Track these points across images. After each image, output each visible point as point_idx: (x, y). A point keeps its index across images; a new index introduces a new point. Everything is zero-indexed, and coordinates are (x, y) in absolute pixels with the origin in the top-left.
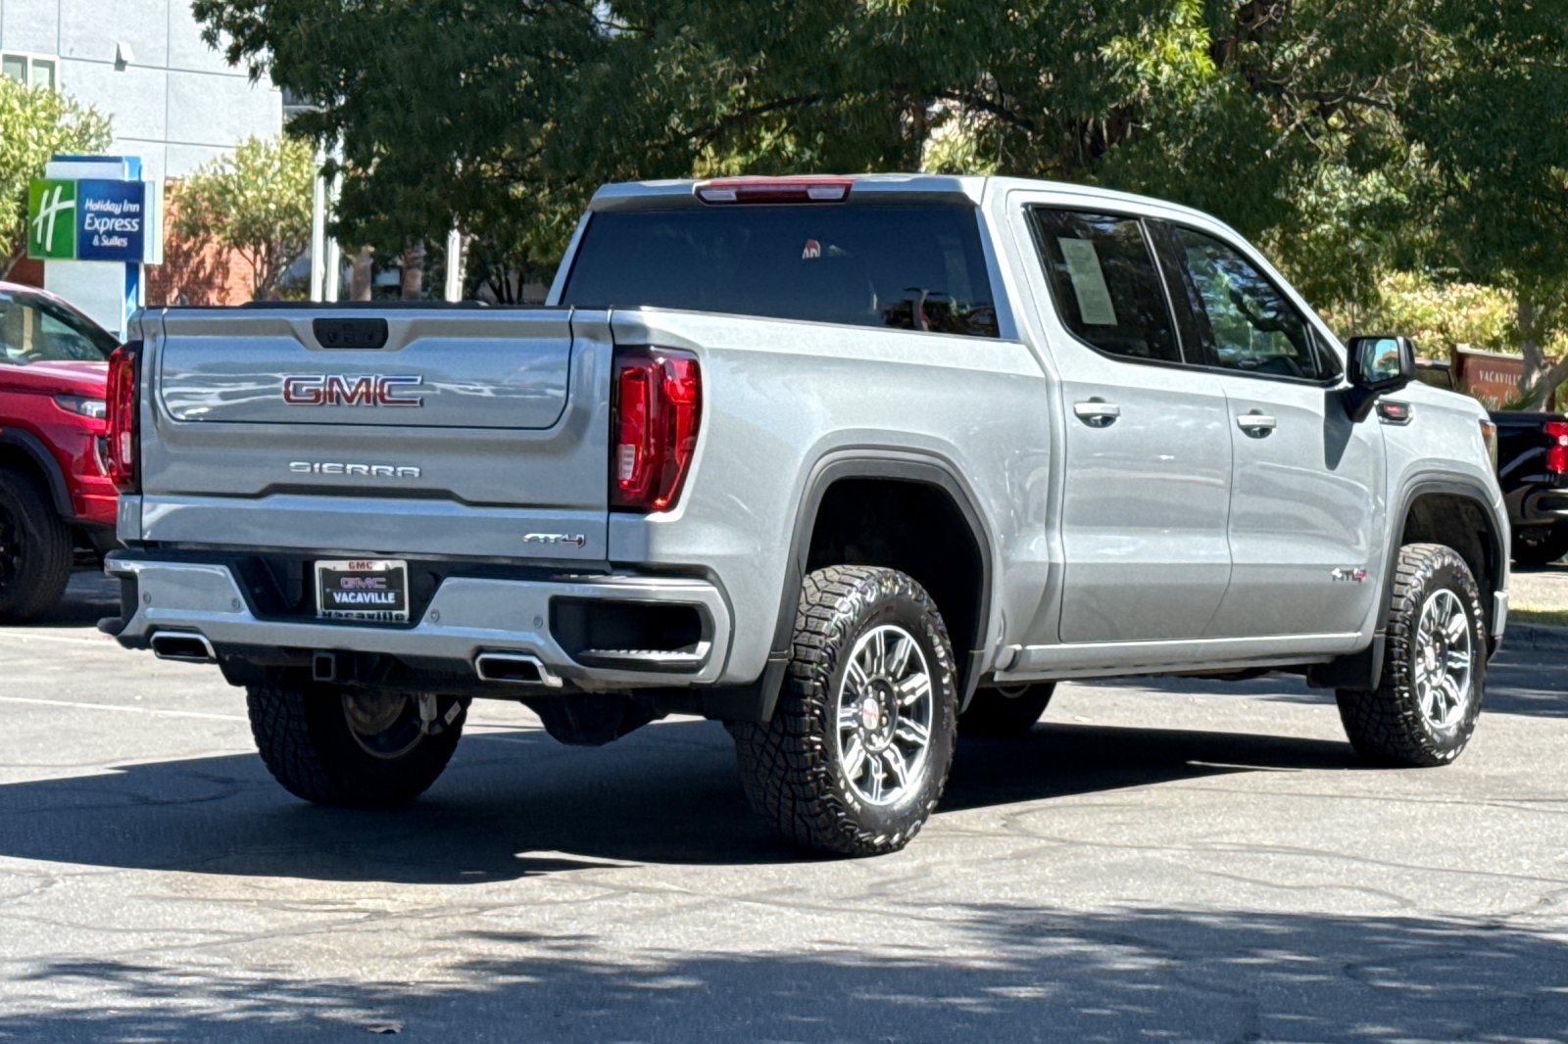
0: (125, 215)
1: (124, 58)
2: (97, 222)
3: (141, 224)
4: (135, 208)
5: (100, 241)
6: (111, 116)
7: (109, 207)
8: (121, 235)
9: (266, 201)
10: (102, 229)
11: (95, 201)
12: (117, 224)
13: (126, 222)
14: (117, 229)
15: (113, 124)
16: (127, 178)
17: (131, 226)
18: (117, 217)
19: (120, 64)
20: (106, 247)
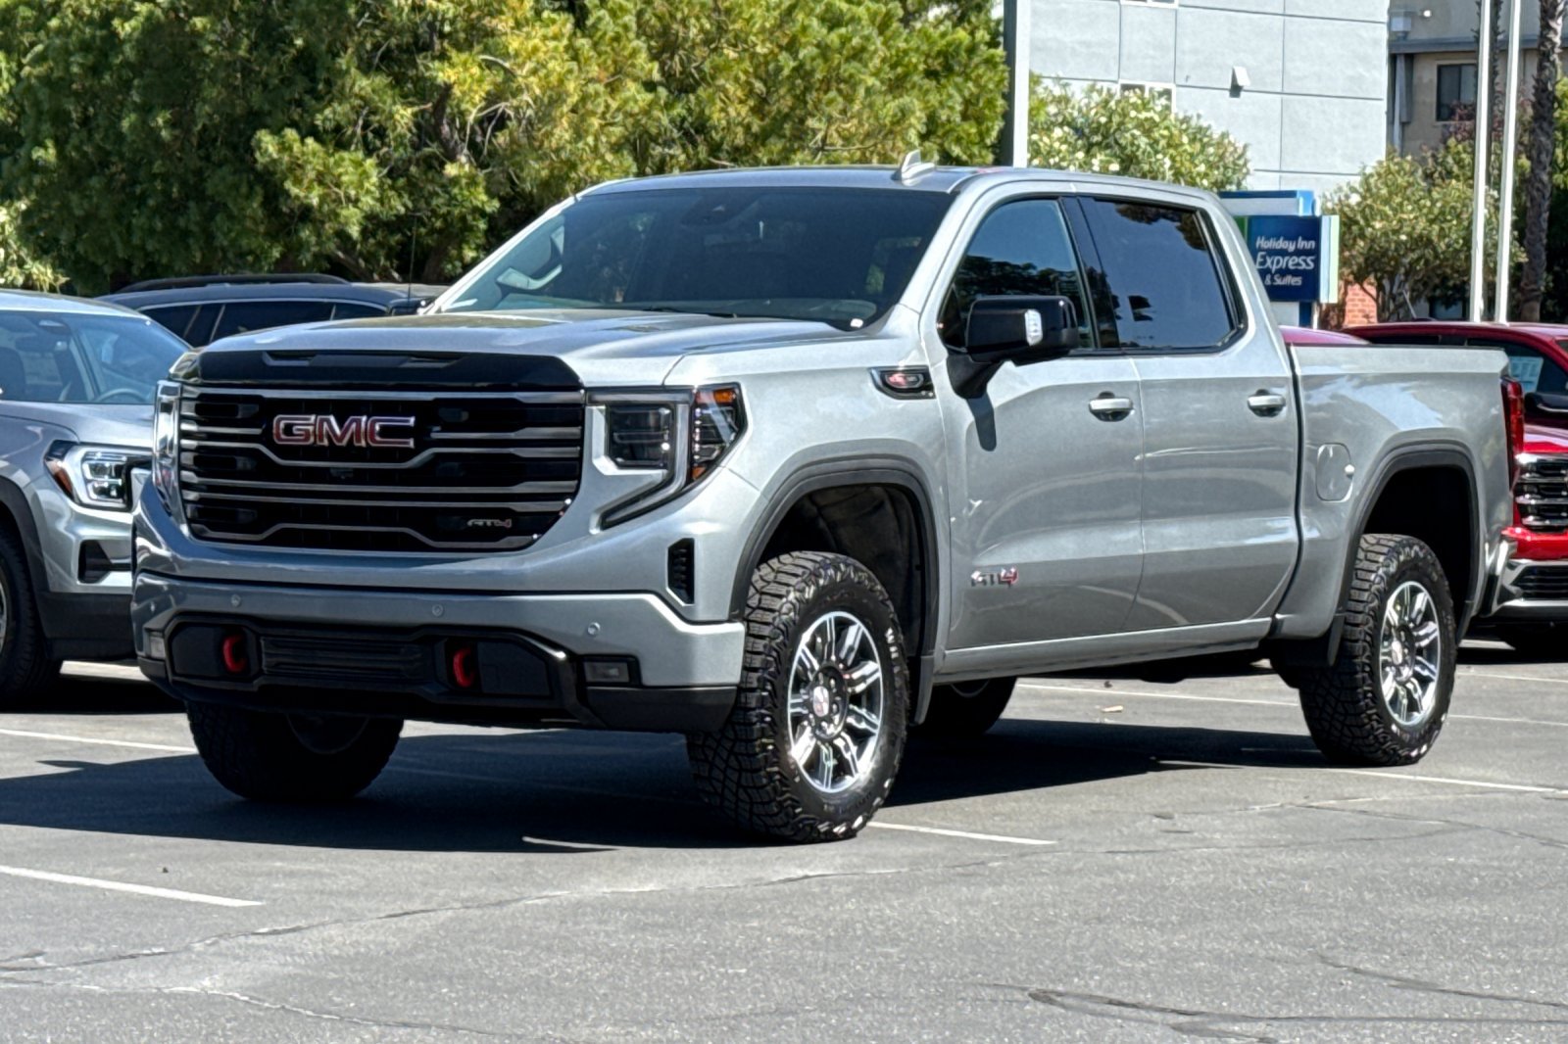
0: (1298, 253)
1: (1240, 82)
2: (1269, 261)
3: (1317, 262)
4: (1311, 244)
5: (1272, 280)
6: (1245, 147)
7: (1281, 244)
8: (1295, 273)
9: (1396, 232)
10: (1274, 268)
11: (1268, 239)
12: (1291, 262)
13: (1300, 260)
14: (1291, 267)
15: (1249, 155)
16: (1301, 213)
17: (1305, 263)
18: (1291, 254)
19: (1236, 90)
20: (1279, 287)
